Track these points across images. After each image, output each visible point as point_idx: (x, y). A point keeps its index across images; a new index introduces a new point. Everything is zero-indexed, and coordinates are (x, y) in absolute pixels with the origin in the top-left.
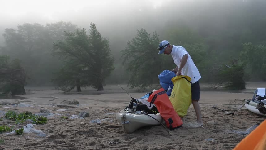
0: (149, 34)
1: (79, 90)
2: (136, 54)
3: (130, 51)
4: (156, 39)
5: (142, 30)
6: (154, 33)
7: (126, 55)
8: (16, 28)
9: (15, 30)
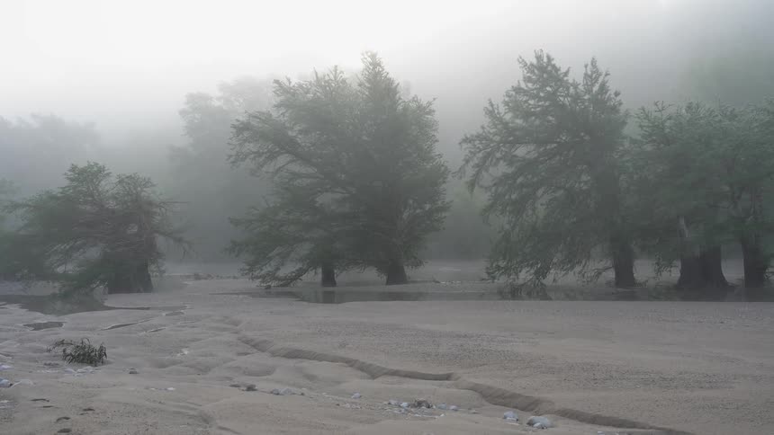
0: (563, 70)
1: (329, 279)
2: (521, 151)
3: (497, 138)
4: (596, 88)
5: (539, 58)
6: (590, 67)
7: (480, 155)
8: (214, 92)
9: (211, 98)
